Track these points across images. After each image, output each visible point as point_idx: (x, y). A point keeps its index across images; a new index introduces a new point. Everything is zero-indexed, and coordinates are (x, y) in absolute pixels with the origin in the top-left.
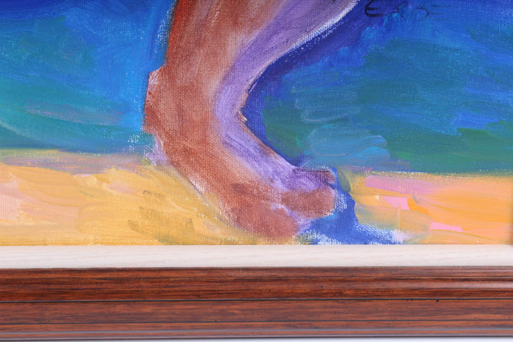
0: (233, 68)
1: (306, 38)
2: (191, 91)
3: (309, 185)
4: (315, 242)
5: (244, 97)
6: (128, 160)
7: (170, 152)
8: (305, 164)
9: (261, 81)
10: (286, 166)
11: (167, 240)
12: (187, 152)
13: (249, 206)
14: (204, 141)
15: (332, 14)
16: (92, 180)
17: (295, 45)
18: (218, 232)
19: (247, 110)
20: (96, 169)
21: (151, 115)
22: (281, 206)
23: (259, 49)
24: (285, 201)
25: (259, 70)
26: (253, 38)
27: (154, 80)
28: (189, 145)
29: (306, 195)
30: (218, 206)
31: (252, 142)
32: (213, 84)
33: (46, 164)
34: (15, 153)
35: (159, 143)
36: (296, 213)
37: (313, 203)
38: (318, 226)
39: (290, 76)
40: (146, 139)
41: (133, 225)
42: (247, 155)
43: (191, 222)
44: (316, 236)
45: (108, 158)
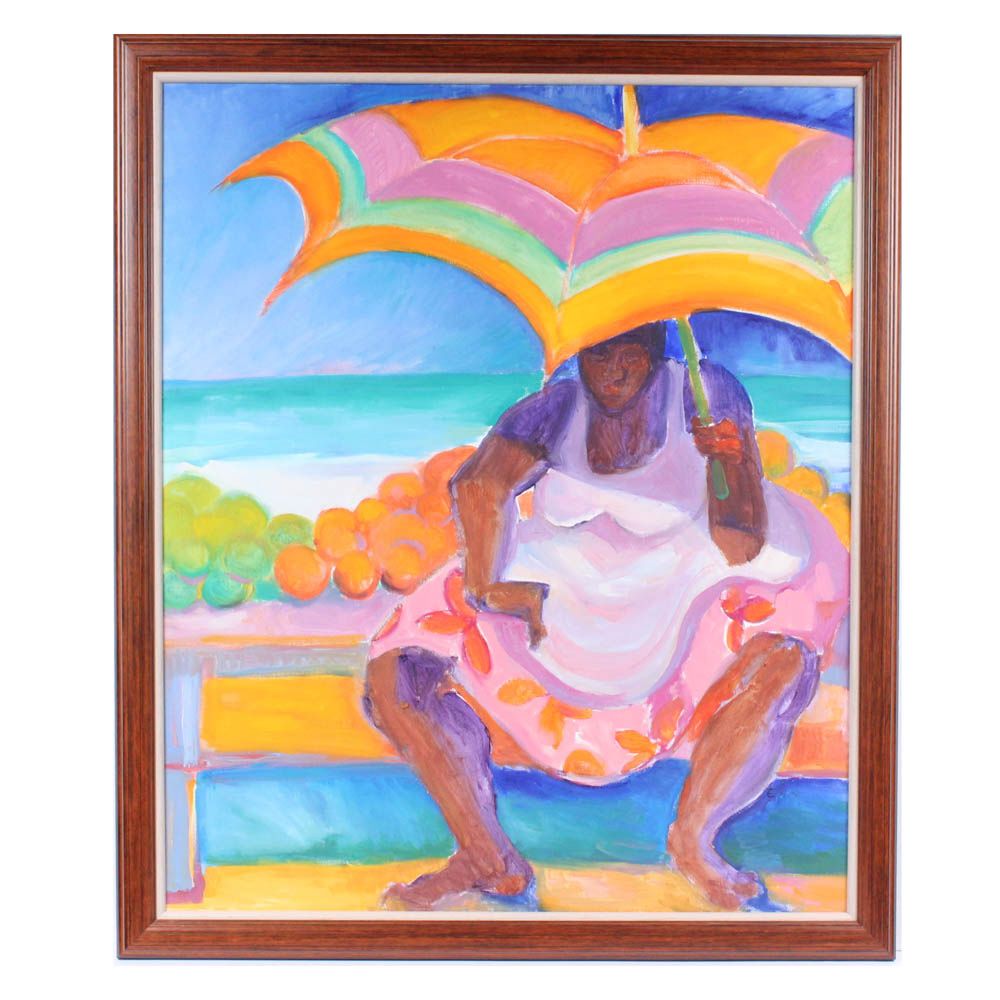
0: (708, 822)
1: (741, 808)
2: (688, 833)
3: (745, 881)
4: (749, 911)
5: (713, 837)
6: (659, 868)
7: (679, 863)
8: (743, 869)
9: (721, 829)
10: (734, 871)
11: (677, 910)
12: (687, 864)
13: (715, 891)
14: (694, 858)
15: (752, 796)
16: (641, 878)
17: (737, 810)
18: (701, 905)
19: (715, 842)
20: (643, 872)
21: (670, 845)
22: (732, 892)
23: (719, 813)
24: (734, 888)
25: (720, 823)
26: (715, 809)
27: (672, 828)
28: (687, 860)
29: (745, 886)
30: (703, 892)
31: (717, 858)
32: (698, 830)
33: (620, 870)
34: (605, 864)
35: (673, 859)
36: (739, 896)
37: (746, 890)
38: (750, 902)
39: (735, 825)
40: (667, 857)
41: (661, 902)
42: (714, 864)
43: (688, 900)
44: (749, 908)
45: (649, 866)
